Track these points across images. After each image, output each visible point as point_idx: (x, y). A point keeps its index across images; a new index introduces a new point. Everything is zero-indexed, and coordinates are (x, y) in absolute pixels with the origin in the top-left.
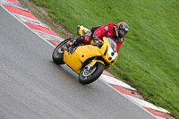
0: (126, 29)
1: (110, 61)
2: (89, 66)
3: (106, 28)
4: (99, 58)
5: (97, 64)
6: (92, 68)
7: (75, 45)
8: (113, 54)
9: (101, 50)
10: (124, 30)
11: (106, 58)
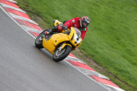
0: (88, 22)
1: (75, 45)
2: (60, 48)
3: (73, 21)
4: (68, 42)
5: (66, 47)
6: (62, 50)
7: (51, 34)
8: (78, 39)
9: (69, 36)
10: (86, 22)
11: (73, 42)
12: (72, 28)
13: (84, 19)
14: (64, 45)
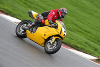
0: (66, 12)
8: (65, 32)
14: (54, 39)
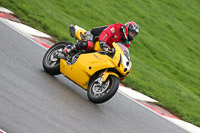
0: (137, 30)
1: (125, 73)
2: (100, 80)
5: (109, 78)
6: (104, 83)
8: (128, 63)
9: (114, 60)
11: (121, 69)
12: (114, 44)
13: (130, 25)
14: (106, 75)
